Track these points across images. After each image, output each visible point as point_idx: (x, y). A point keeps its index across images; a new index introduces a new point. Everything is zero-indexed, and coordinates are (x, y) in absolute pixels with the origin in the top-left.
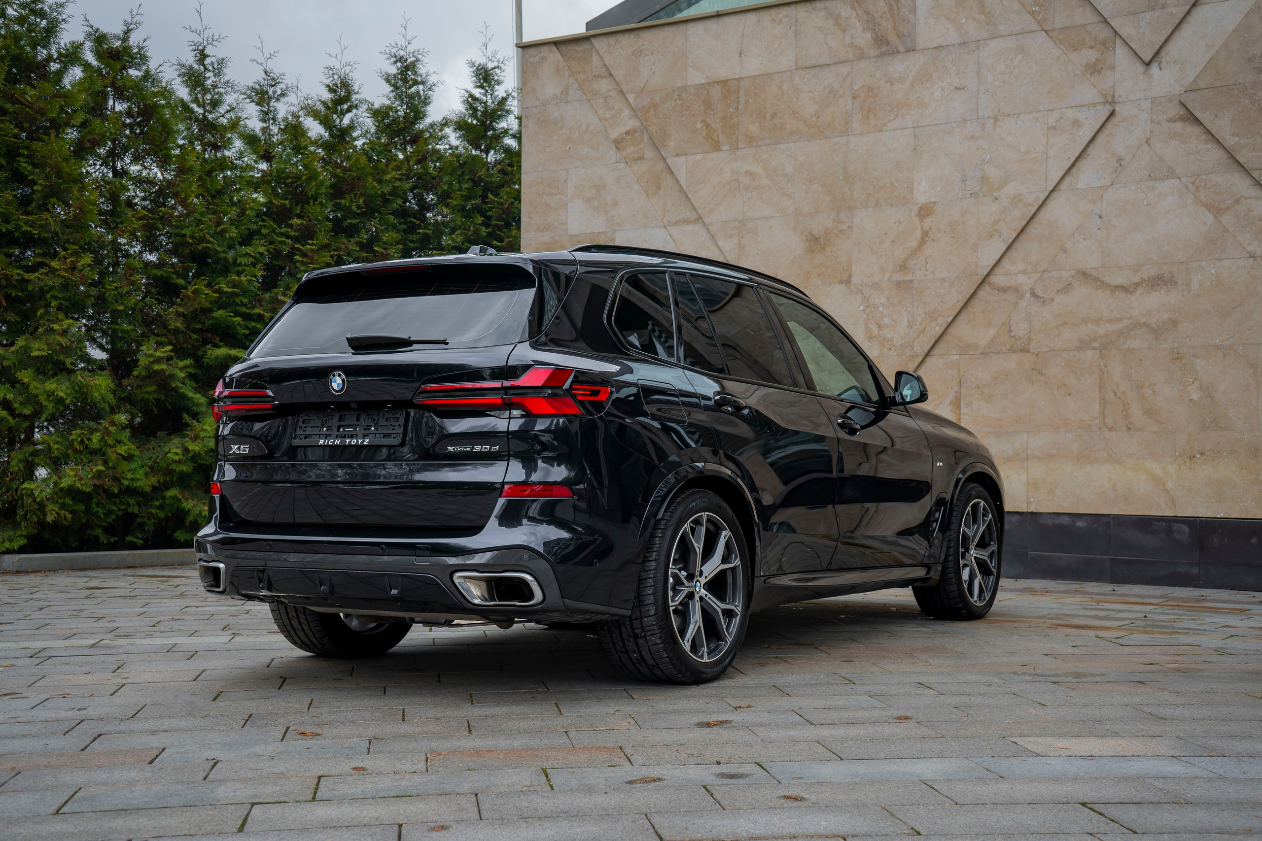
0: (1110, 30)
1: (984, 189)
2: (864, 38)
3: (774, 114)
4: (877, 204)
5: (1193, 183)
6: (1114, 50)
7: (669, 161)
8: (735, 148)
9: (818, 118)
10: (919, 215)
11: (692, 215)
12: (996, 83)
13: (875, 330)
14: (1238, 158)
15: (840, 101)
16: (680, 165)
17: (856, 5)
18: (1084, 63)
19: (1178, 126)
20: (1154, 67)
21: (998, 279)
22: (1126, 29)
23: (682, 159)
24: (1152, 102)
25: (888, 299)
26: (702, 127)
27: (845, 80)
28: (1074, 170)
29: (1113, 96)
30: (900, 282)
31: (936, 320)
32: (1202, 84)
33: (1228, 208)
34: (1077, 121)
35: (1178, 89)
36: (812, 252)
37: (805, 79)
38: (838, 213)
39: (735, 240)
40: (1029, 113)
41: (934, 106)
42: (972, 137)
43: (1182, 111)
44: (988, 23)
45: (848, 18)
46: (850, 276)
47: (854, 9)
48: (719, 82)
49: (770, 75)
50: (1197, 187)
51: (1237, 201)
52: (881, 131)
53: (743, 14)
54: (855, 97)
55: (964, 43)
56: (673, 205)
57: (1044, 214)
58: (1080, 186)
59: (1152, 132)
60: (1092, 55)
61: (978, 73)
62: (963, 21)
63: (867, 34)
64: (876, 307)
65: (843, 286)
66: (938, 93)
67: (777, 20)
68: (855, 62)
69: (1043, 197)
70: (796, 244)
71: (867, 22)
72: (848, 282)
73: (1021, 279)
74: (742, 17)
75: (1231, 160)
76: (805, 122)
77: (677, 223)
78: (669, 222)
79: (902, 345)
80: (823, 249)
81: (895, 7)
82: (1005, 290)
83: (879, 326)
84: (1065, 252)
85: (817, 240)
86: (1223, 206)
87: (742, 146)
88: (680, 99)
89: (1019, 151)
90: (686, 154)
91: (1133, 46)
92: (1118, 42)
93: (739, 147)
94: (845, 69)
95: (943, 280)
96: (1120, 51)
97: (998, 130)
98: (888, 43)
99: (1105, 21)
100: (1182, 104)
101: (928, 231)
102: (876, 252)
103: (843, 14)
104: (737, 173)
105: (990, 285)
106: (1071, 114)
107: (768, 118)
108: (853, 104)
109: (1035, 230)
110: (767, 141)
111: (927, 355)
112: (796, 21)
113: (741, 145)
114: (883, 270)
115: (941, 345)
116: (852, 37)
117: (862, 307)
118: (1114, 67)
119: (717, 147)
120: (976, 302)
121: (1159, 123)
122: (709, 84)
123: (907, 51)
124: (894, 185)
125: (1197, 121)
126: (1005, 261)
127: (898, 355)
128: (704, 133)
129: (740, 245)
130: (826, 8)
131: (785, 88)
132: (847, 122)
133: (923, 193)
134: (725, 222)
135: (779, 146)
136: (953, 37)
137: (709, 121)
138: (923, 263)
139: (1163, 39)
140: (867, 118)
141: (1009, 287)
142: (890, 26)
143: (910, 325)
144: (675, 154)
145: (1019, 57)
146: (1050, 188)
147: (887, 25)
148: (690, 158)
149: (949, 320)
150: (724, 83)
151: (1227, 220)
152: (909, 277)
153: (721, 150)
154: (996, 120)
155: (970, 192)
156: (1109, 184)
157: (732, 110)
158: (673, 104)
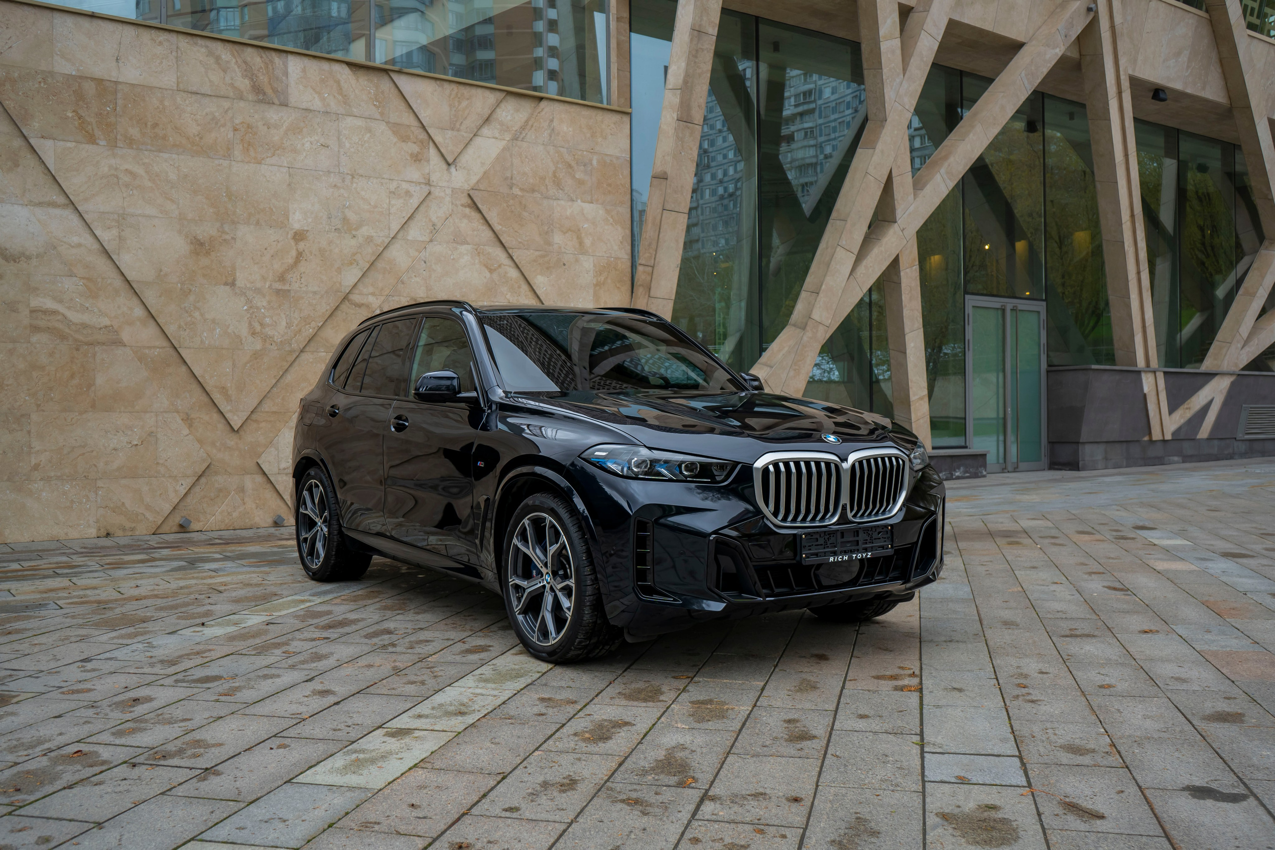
0: (426, 134)
1: (345, 228)
2: (244, 84)
3: (156, 125)
4: (258, 223)
5: (476, 250)
6: (429, 148)
7: (32, 141)
8: (113, 145)
9: (201, 138)
10: (294, 238)
11: (62, 200)
12: (352, 150)
13: (258, 328)
14: (501, 239)
15: (222, 129)
16: (48, 149)
17: (236, 54)
18: (410, 152)
19: (467, 210)
20: (453, 169)
21: (355, 297)
22: (438, 139)
23: (49, 143)
24: (452, 191)
25: (269, 302)
26: (73, 116)
27: (226, 112)
28: (406, 226)
29: (429, 180)
30: (279, 290)
31: (309, 324)
32: (482, 187)
33: (495, 270)
34: (409, 191)
35: (466, 187)
36: (198, 254)
37: (187, 102)
38: (222, 225)
39: (115, 232)
40: (377, 178)
41: (304, 154)
42: (335, 186)
43: (470, 201)
44: (345, 103)
45: (228, 62)
46: (234, 280)
47: (233, 55)
48: (93, 79)
49: (151, 88)
50: (479, 253)
51: (500, 266)
52: (260, 163)
53: (120, 24)
54: (235, 130)
55: (327, 112)
56: (35, 185)
57: (387, 254)
58: (410, 238)
59: (452, 210)
60: (415, 148)
61: (338, 138)
62: (326, 95)
63: (246, 80)
64: (257, 308)
65: (228, 287)
66: (307, 145)
67: (157, 41)
68: (235, 101)
69: (387, 241)
70: (180, 245)
71: (246, 70)
72: (233, 284)
73: (371, 299)
74: (120, 27)
75: (496, 239)
76: (188, 138)
77: (40, 204)
78: (31, 201)
79: (281, 341)
80: (208, 253)
81: (270, 66)
82: (360, 306)
83: (261, 324)
84: (403, 283)
85: (202, 244)
86: (492, 268)
87: (122, 146)
88: (45, 83)
89: (370, 204)
90: (54, 139)
91: (442, 150)
92: (431, 144)
93: (118, 145)
94: (226, 104)
95: (315, 293)
96: (432, 151)
97: (355, 185)
98: (264, 94)
99: (423, 127)
100: (469, 195)
101: (302, 253)
102: (257, 263)
103: (223, 57)
104: (116, 169)
105: (348, 301)
106: (405, 186)
107: (149, 126)
108: (234, 134)
109: (380, 265)
110: (149, 147)
111: (302, 351)
112: (177, 48)
113: (120, 144)
114: (264, 279)
115: (312, 344)
116: (232, 79)
117: (245, 308)
118: (429, 161)
119: (92, 140)
120: (339, 313)
121: (456, 205)
122: (81, 77)
123: (281, 105)
124: (272, 210)
125: (479, 210)
126: (360, 286)
127: (278, 349)
128: (76, 123)
129: (120, 237)
130: (207, 47)
131: (166, 103)
132: (228, 149)
133: (297, 221)
134: (103, 212)
135: (161, 154)
136: (317, 104)
137: (81, 112)
138: (298, 277)
139: (459, 151)
140: (248, 150)
141: (363, 304)
142: (266, 80)
143: (289, 326)
144: (40, 136)
145: (368, 135)
146: (392, 236)
147: (263, 79)
148: (61, 143)
149: (320, 324)
150: (99, 81)
151: (495, 276)
152: (287, 287)
153: (97, 144)
154: (353, 177)
155: (334, 228)
156: (428, 240)
157: (108, 109)
158: (37, 86)
